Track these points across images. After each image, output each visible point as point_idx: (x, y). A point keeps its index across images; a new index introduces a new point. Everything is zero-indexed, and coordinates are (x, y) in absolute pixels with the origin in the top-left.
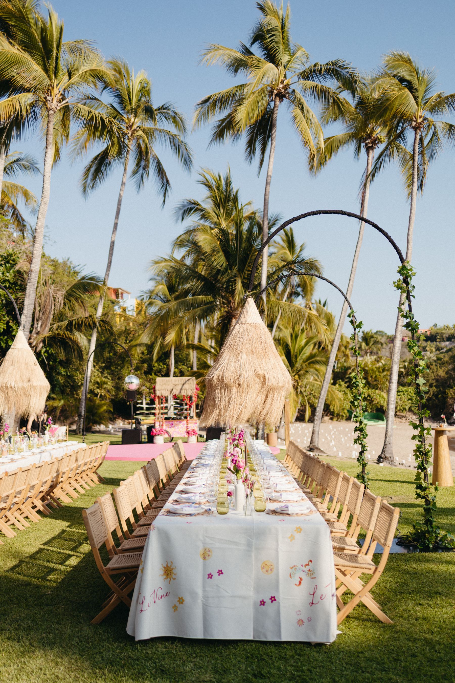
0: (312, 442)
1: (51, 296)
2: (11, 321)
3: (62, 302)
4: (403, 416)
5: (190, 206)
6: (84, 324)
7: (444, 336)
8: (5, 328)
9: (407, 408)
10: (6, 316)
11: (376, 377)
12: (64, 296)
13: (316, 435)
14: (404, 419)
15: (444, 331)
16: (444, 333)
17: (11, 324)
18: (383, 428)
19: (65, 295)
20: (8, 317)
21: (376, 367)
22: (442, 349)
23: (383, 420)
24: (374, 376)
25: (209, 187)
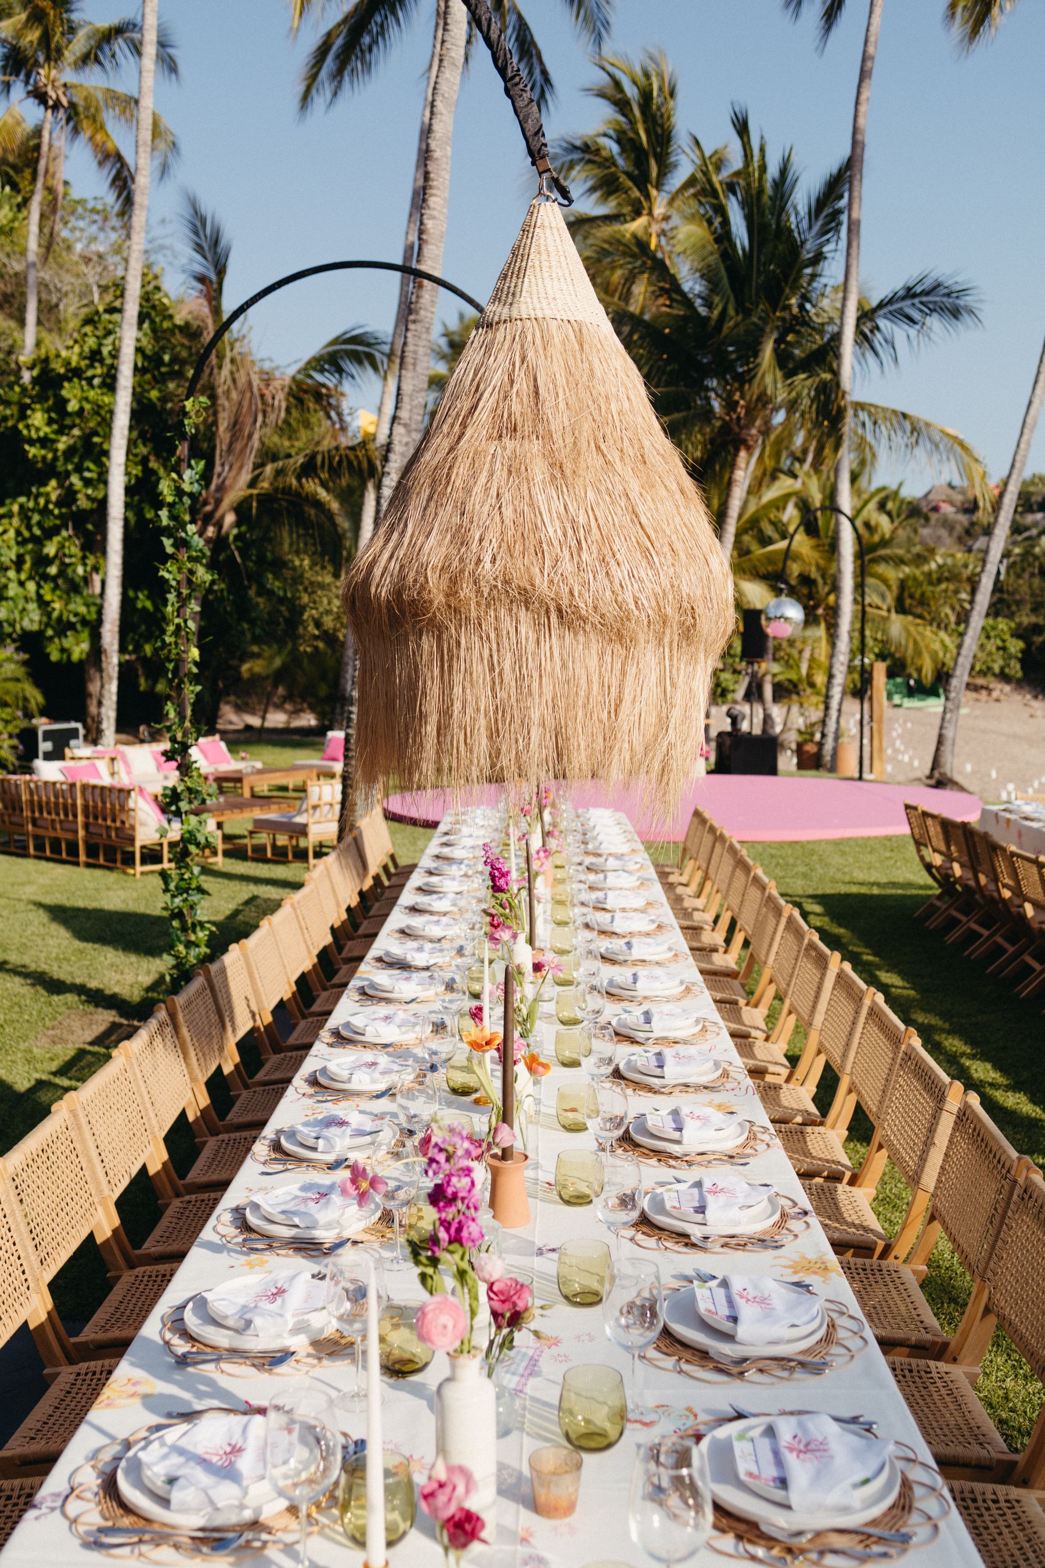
0: (936, 763)
1: (255, 390)
2: (152, 458)
3: (284, 405)
4: (982, 687)
5: (569, 158)
6: (345, 464)
7: (1034, 499)
8: (140, 474)
9: (996, 668)
10: (141, 446)
11: (923, 594)
12: (286, 390)
13: (946, 748)
14: (984, 693)
15: (1032, 489)
16: (1032, 494)
17: (153, 464)
18: (935, 714)
19: (291, 388)
20: (145, 445)
21: (923, 573)
22: (1027, 529)
23: (938, 695)
24: (918, 595)
25: (622, 104)
